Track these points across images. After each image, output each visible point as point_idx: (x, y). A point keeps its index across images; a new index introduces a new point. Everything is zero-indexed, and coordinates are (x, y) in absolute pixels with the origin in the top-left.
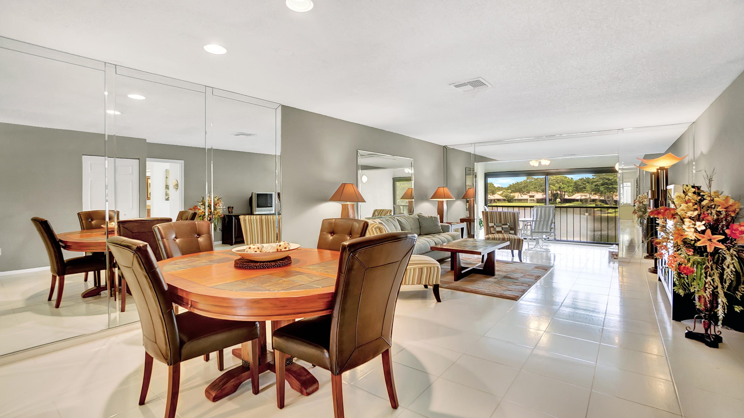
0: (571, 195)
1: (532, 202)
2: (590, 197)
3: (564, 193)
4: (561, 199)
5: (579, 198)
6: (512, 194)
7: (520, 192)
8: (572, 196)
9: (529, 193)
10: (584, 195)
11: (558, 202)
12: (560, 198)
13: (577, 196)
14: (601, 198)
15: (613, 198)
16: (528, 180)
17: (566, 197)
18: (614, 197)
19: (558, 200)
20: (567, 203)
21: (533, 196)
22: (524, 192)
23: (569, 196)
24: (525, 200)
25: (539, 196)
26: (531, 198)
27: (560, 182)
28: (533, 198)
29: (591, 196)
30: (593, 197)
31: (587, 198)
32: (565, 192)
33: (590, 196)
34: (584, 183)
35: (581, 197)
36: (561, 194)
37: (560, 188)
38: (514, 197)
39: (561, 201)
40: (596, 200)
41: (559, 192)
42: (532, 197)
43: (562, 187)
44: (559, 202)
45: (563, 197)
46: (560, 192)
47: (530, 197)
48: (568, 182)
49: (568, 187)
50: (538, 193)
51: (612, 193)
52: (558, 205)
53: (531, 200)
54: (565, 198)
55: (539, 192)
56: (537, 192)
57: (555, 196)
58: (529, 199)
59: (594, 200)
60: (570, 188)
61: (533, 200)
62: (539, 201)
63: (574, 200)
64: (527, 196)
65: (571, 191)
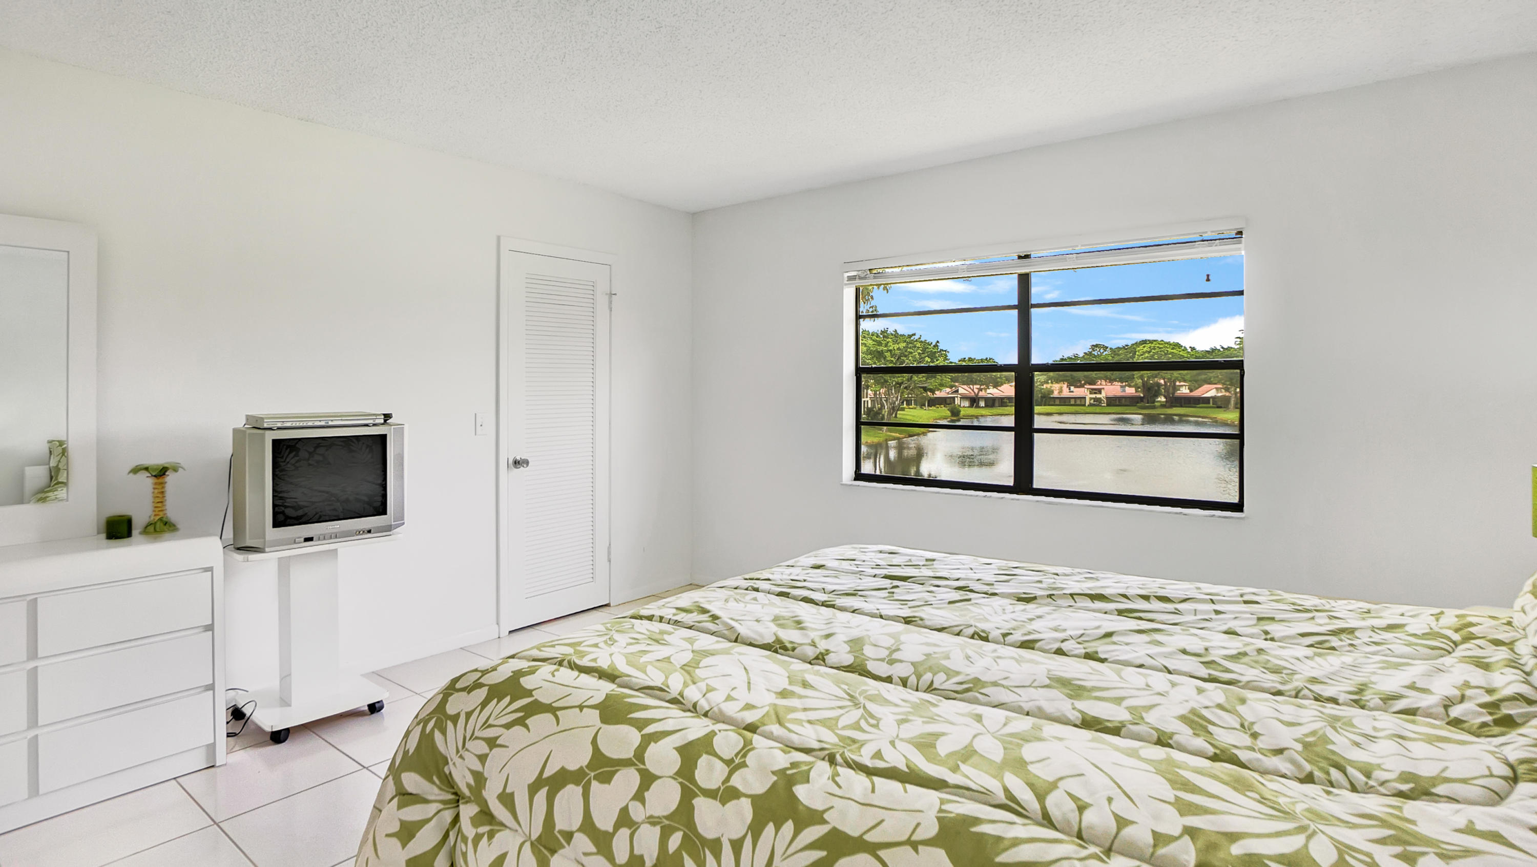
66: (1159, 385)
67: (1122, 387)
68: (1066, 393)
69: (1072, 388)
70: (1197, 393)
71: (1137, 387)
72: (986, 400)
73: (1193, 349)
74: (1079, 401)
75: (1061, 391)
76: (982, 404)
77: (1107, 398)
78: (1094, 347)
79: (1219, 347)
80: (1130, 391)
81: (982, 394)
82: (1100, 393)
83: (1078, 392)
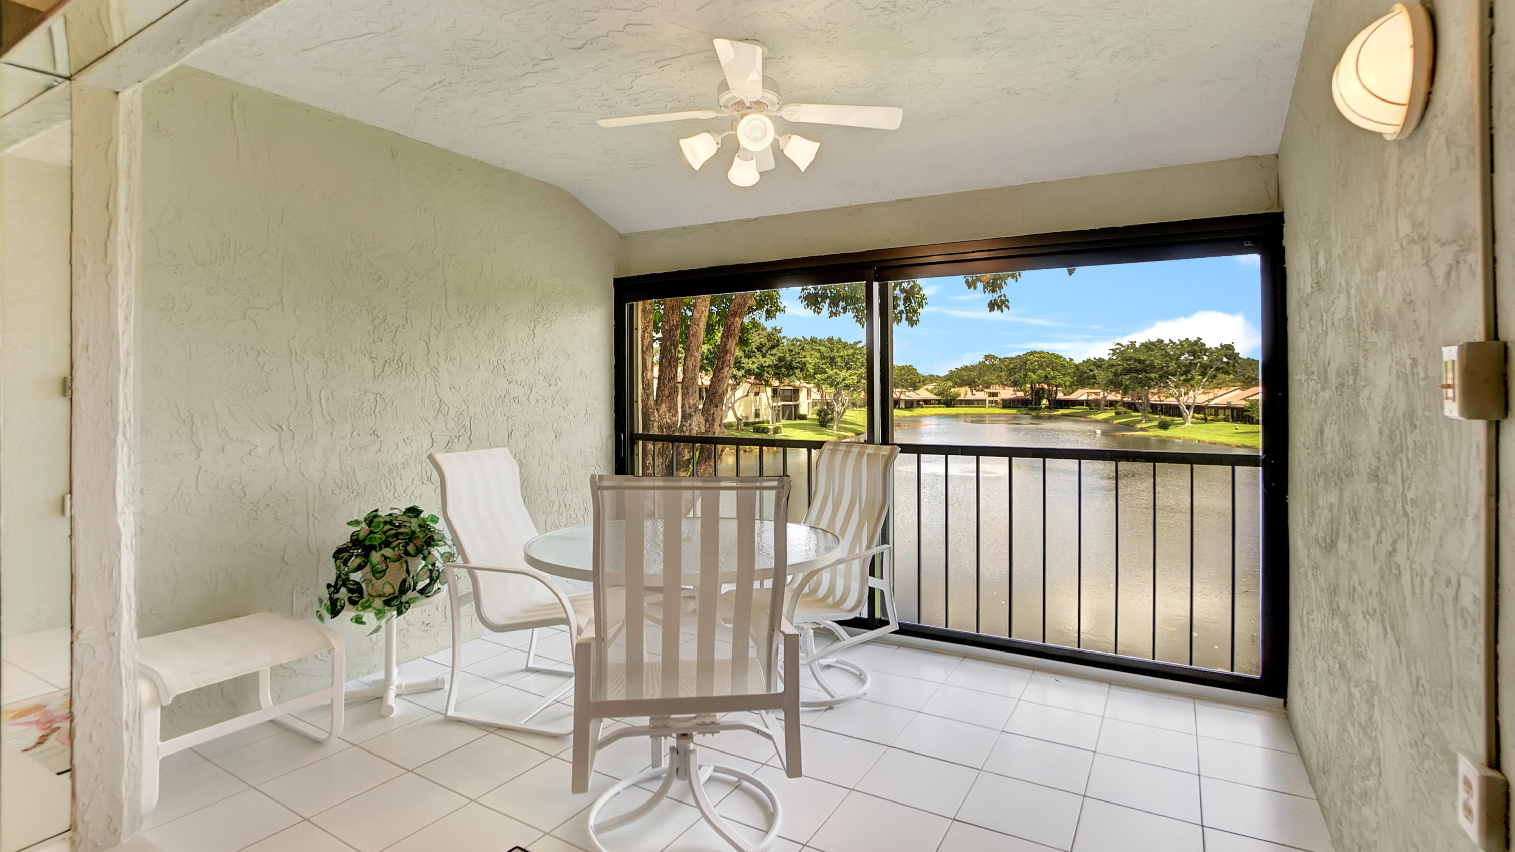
0: (1070, 392)
1: (994, 407)
2: (1106, 398)
3: (1055, 388)
4: (1049, 401)
5: (1084, 398)
6: (953, 390)
7: (970, 386)
8: (1071, 394)
9: (988, 388)
10: (1094, 393)
11: (1043, 406)
12: (1048, 399)
13: (1081, 394)
14: (1125, 399)
15: (1148, 400)
16: (987, 363)
17: (1060, 396)
18: (1150, 396)
19: (1045, 402)
20: (1062, 408)
21: (995, 395)
22: (978, 386)
23: (1065, 395)
24: (980, 402)
25: (1007, 393)
26: (992, 399)
27: (1048, 366)
28: (996, 399)
29: (1106, 394)
30: (1111, 397)
31: (1098, 398)
32: (1057, 387)
33: (1104, 395)
34: (1092, 367)
35: (1088, 396)
36: (1049, 391)
37: (1046, 377)
38: (959, 395)
39: (1050, 404)
40: (1116, 402)
41: (1046, 387)
42: (993, 396)
43: (1049, 376)
44: (1046, 407)
45: (1054, 396)
46: (1048, 386)
47: (989, 397)
48: (1063, 366)
49: (1064, 375)
50: (1006, 388)
51: (1146, 388)
52: (1043, 412)
53: (991, 402)
54: (1058, 398)
55: (1007, 385)
56: (1004, 385)
57: (1038, 395)
58: (988, 399)
59: (1112, 404)
60: (1068, 378)
61: (996, 402)
62: (1007, 404)
63: (1074, 403)
64: (983, 393)
65: (1068, 383)
66: (1043, 389)
67: (1014, 391)
68: (969, 397)
69: (974, 392)
70: (1073, 397)
71: (1025, 392)
72: (906, 402)
73: (1071, 359)
74: (981, 403)
75: (965, 395)
76: (903, 405)
77: (1004, 401)
78: (987, 357)
79: (1092, 359)
80: (1020, 394)
81: (903, 397)
82: (997, 396)
83: (980, 395)
